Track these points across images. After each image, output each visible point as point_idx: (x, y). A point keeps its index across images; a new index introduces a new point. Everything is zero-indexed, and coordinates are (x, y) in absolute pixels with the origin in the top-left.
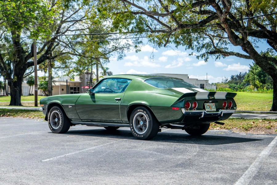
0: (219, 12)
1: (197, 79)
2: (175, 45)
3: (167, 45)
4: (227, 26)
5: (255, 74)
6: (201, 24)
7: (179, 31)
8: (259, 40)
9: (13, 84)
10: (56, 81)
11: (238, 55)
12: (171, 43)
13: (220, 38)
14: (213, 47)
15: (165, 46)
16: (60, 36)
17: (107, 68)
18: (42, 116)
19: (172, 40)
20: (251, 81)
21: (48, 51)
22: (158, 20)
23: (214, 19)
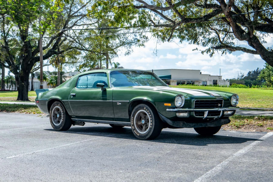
0: (224, 6)
1: (210, 75)
2: (179, 40)
3: (171, 40)
4: (232, 20)
5: (270, 70)
6: (205, 18)
7: (183, 25)
8: (268, 35)
9: (21, 79)
10: (66, 77)
11: (245, 50)
12: (176, 38)
13: (226, 33)
14: (219, 41)
15: (168, 40)
16: (67, 30)
17: (118, 64)
18: (39, 112)
19: (176, 35)
20: (266, 78)
21: (56, 46)
22: (161, 14)
23: (219, 13)
